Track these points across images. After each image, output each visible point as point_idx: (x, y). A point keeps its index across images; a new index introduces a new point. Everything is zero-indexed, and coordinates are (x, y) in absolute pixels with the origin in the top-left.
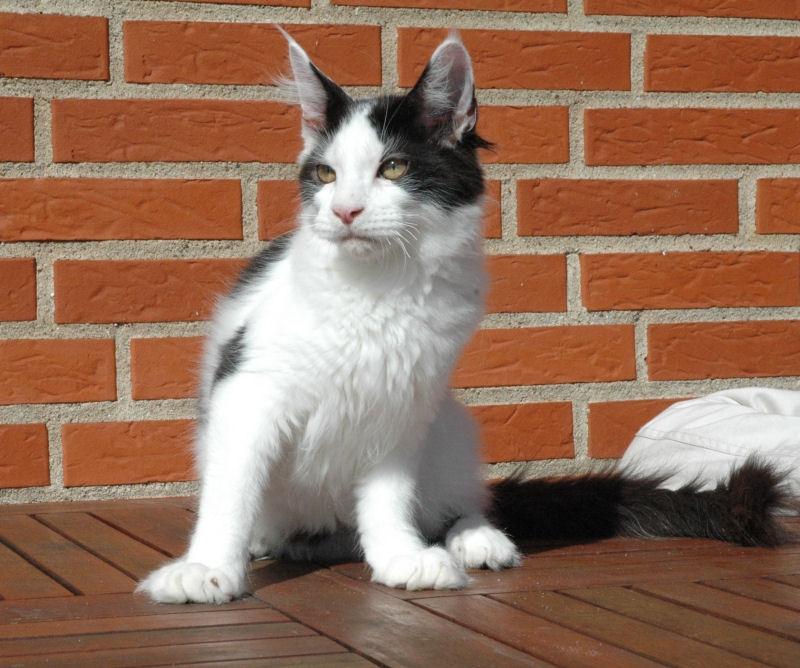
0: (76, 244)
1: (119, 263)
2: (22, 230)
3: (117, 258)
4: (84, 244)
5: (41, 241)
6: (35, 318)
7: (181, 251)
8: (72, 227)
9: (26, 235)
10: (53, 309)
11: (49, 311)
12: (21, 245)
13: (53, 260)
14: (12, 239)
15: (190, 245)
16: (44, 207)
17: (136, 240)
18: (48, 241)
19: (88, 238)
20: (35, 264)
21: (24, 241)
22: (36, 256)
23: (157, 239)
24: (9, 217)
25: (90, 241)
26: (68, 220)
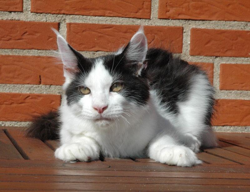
0: (200, 22)
1: (218, 31)
2: (179, 14)
3: (217, 28)
4: (204, 22)
5: (186, 20)
6: (181, 52)
7: (244, 27)
8: (200, 14)
9: (180, 17)
10: (189, 49)
11: (187, 50)
12: (178, 21)
13: (191, 28)
14: (174, 18)
15: (248, 24)
16: (189, 5)
17: (226, 21)
18: (189, 20)
19: (206, 19)
20: (183, 29)
21: (179, 19)
22: (183, 26)
23: (235, 21)
24: (174, 8)
25: (207, 20)
26: (198, 11)
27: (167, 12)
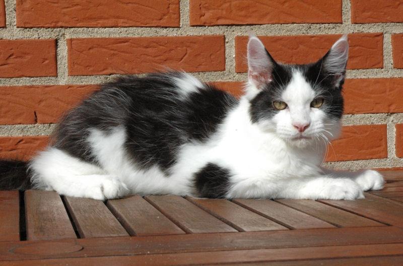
0: (248, 27)
1: (272, 38)
2: (218, 19)
3: (270, 35)
4: (252, 27)
5: (228, 25)
6: (224, 70)
7: (307, 31)
8: (246, 16)
9: (220, 22)
10: (235, 65)
11: (232, 65)
12: (216, 27)
13: (235, 36)
14: (212, 24)
15: (312, 27)
16: (230, 5)
17: (281, 24)
18: (232, 25)
19: (255, 23)
20: (225, 39)
21: (218, 25)
22: (225, 34)
23: (293, 23)
24: (210, 11)
25: (255, 25)
26: (243, 13)
27: (201, 16)
